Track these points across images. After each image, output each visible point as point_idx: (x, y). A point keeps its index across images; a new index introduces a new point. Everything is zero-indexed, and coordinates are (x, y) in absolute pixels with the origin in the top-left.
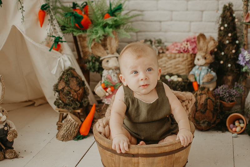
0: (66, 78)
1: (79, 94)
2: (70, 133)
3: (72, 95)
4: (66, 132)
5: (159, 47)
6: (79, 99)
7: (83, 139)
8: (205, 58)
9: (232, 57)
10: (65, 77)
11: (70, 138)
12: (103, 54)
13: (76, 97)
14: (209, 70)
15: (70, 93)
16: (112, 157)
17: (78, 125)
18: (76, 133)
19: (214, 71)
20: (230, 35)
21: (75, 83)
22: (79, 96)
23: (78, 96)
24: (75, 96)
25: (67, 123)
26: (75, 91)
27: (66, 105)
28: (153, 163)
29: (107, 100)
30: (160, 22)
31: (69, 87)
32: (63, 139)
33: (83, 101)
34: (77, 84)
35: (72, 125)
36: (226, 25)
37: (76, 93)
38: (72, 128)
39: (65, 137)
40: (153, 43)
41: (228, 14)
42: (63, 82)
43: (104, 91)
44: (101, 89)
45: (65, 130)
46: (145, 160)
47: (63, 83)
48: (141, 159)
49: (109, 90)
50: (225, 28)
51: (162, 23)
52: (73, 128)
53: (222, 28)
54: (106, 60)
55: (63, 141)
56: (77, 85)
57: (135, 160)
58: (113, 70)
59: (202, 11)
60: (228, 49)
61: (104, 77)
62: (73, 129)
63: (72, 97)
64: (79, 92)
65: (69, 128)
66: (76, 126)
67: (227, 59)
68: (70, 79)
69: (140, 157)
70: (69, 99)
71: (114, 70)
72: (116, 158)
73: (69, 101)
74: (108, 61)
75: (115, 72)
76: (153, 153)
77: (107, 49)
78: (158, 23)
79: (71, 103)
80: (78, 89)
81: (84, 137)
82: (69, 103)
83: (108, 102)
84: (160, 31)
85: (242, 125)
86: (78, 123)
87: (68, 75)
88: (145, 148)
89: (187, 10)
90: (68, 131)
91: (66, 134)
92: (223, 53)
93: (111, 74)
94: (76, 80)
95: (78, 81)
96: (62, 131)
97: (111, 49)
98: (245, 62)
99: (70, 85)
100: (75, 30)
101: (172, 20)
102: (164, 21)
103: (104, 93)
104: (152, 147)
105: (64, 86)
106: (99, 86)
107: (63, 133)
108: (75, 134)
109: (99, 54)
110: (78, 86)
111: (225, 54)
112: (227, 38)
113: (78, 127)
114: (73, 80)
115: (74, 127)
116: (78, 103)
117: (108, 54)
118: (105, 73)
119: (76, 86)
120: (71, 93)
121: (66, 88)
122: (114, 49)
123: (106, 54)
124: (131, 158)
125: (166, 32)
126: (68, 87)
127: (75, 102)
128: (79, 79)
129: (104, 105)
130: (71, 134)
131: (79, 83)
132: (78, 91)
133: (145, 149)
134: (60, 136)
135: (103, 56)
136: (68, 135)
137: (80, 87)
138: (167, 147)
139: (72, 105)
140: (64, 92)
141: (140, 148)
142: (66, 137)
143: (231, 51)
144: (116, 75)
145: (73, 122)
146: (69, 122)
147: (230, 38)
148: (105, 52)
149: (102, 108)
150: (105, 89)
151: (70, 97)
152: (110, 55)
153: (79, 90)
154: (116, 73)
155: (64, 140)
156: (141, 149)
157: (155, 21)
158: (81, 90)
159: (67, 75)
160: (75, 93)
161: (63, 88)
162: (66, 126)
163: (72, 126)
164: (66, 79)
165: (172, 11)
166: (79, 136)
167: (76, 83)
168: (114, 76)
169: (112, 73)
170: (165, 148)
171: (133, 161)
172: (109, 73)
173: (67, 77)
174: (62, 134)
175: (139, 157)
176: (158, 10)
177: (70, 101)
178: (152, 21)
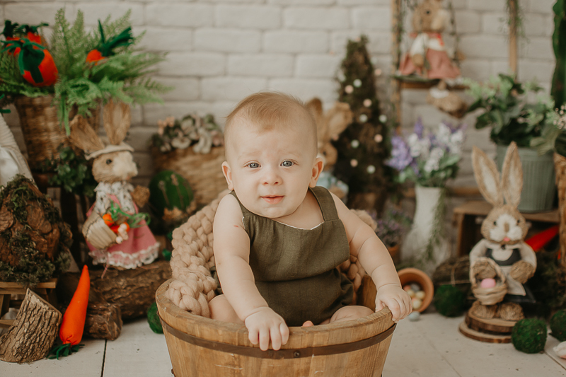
0: (16, 201)
1: (52, 240)
2: (38, 339)
3: (35, 244)
4: (29, 338)
5: (214, 133)
6: (50, 255)
7: (70, 354)
8: (325, 154)
9: (376, 150)
10: (14, 199)
11: (38, 354)
12: (94, 144)
13: (45, 249)
14: (333, 180)
15: (30, 240)
16: (234, 366)
17: (57, 321)
18: (53, 341)
19: (344, 181)
20: (368, 103)
21: (39, 215)
22: (52, 245)
23: (48, 247)
24: (43, 247)
25: (28, 317)
26: (43, 235)
27: (19, 270)
28: (339, 368)
29: (114, 256)
30: (199, 78)
31: (27, 224)
32: (20, 357)
33: (60, 259)
34: (45, 215)
35: (43, 318)
36: (358, 83)
37: (44, 238)
38: (43, 327)
39: (27, 351)
40: (198, 124)
41: (360, 59)
42: (9, 213)
43: (111, 232)
44: (103, 228)
45: (25, 334)
46: (324, 362)
47: (7, 215)
48: (314, 360)
49: (123, 228)
50: (355, 88)
51: (204, 81)
52: (45, 326)
53: (349, 89)
54: (104, 158)
55: (20, 362)
56: (46, 218)
57: (300, 363)
58: (122, 182)
59: (295, 55)
60: (367, 135)
61: (102, 199)
62: (45, 331)
63: (36, 249)
64: (50, 235)
65: (36, 328)
66: (53, 320)
67: (366, 155)
68: (28, 205)
69: (313, 356)
70: (28, 253)
71: (125, 183)
72: (250, 365)
73: (27, 260)
74: (109, 162)
75: (126, 189)
76: (343, 342)
77: (103, 134)
78: (195, 82)
79: (32, 265)
80: (47, 228)
81: (73, 349)
82: (28, 264)
83: (116, 262)
84: (199, 99)
85: (420, 294)
86: (57, 314)
87: (20, 195)
88: (327, 331)
89: (261, 51)
90: (35, 334)
91: (30, 345)
92: (355, 144)
93: (118, 193)
94: (43, 205)
95: (47, 209)
96: (17, 338)
97: (114, 133)
98: (410, 160)
99: (29, 220)
100: (22, 84)
101: (225, 74)
102: (208, 76)
103: (110, 236)
104: (343, 328)
105: (12, 222)
106: (96, 221)
107: (21, 342)
108: (49, 343)
109: (85, 145)
110: (48, 222)
111: (360, 146)
112: (362, 110)
113: (57, 324)
114: (33, 208)
115: (49, 325)
116: (52, 265)
117: (106, 144)
118: (102, 190)
119: (42, 221)
120: (33, 238)
121: (19, 227)
122: (121, 133)
123: (103, 146)
124: (291, 360)
125: (212, 101)
126: (23, 224)
127: (42, 261)
128: (49, 204)
129: (106, 269)
130: (41, 343)
131: (51, 214)
132: (48, 234)
133: (327, 333)
134: (13, 351)
135: (96, 150)
136: (34, 347)
137: (52, 223)
138: (371, 326)
139: (35, 270)
140: (13, 236)
141: (317, 332)
142: (30, 351)
143: (373, 138)
144: (128, 195)
145: (46, 312)
146: (35, 312)
147: (369, 111)
148: (100, 140)
149: (102, 277)
150: (114, 226)
151: (31, 250)
152: (111, 148)
153: (52, 231)
154: (129, 191)
155: (24, 360)
156: (319, 334)
157: (188, 76)
158: (55, 230)
159: (17, 195)
160: (43, 240)
161: (9, 229)
162: (27, 324)
163: (45, 323)
164: (16, 205)
165: (227, 53)
166: (62, 348)
167: (42, 214)
168: (125, 197)
169: (119, 189)
170: (367, 327)
171: (296, 367)
172: (113, 190)
173: (17, 198)
174: (17, 346)
175: (311, 355)
176: (193, 50)
177: (30, 260)
178: (179, 77)
